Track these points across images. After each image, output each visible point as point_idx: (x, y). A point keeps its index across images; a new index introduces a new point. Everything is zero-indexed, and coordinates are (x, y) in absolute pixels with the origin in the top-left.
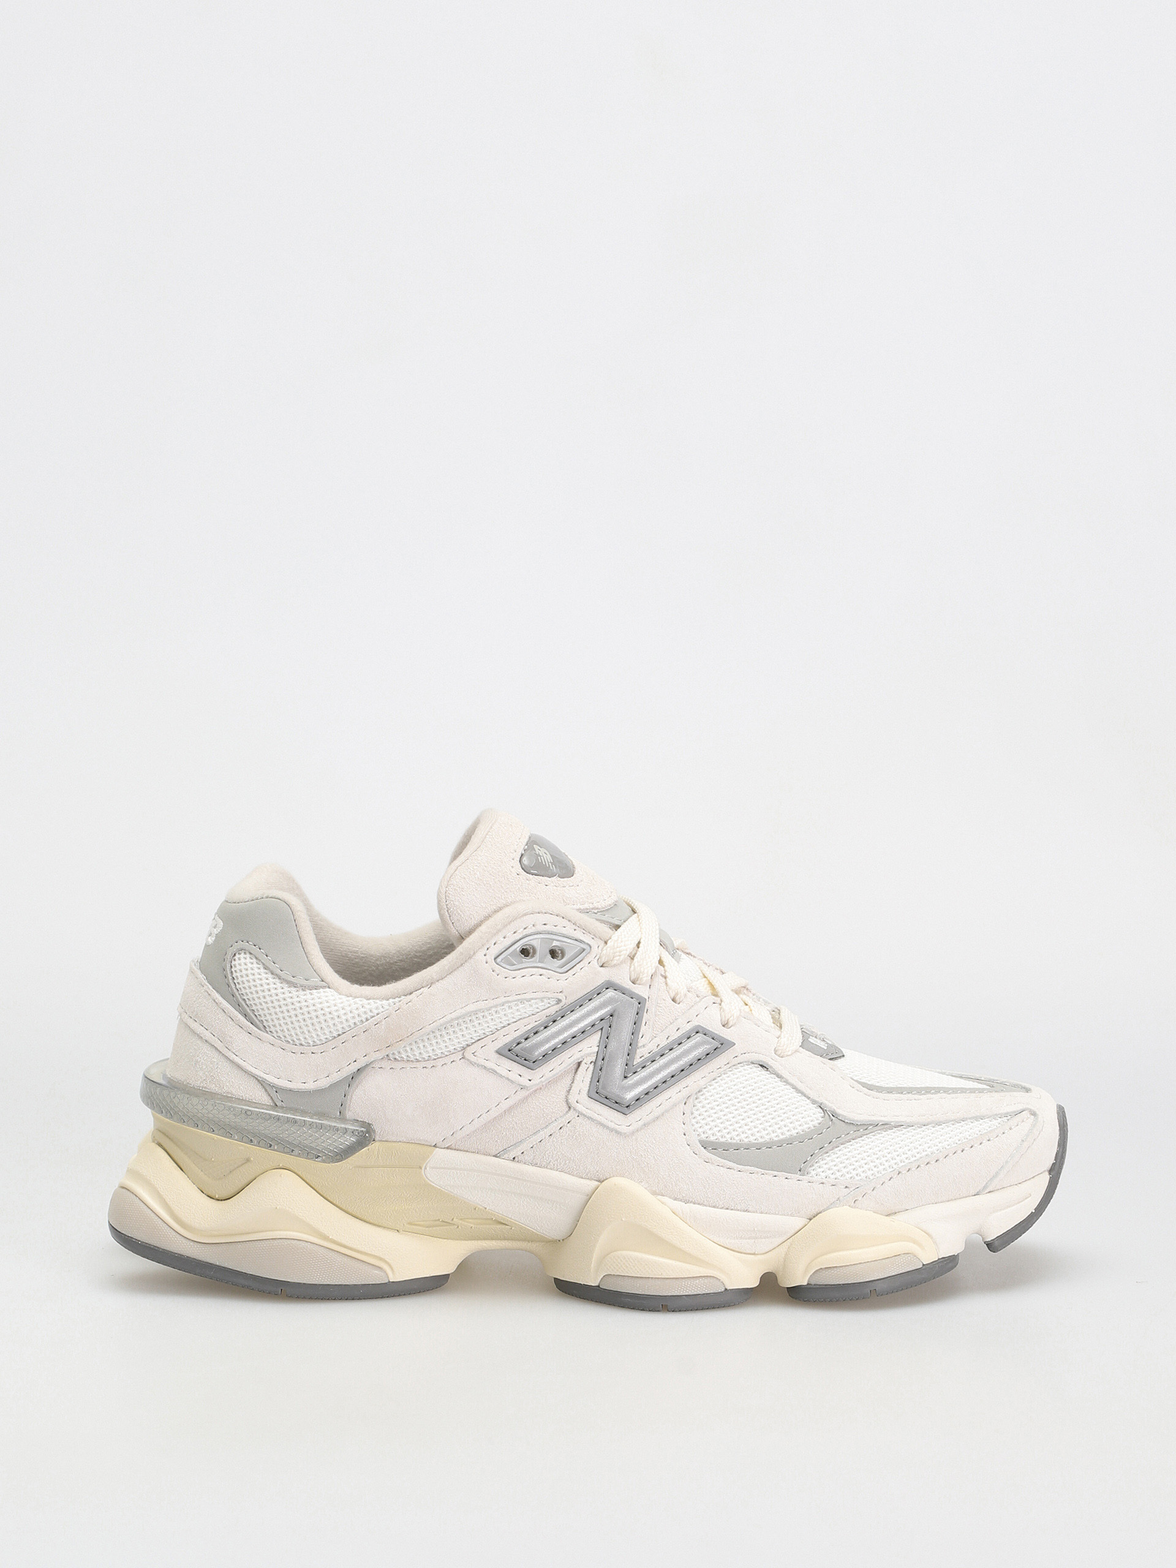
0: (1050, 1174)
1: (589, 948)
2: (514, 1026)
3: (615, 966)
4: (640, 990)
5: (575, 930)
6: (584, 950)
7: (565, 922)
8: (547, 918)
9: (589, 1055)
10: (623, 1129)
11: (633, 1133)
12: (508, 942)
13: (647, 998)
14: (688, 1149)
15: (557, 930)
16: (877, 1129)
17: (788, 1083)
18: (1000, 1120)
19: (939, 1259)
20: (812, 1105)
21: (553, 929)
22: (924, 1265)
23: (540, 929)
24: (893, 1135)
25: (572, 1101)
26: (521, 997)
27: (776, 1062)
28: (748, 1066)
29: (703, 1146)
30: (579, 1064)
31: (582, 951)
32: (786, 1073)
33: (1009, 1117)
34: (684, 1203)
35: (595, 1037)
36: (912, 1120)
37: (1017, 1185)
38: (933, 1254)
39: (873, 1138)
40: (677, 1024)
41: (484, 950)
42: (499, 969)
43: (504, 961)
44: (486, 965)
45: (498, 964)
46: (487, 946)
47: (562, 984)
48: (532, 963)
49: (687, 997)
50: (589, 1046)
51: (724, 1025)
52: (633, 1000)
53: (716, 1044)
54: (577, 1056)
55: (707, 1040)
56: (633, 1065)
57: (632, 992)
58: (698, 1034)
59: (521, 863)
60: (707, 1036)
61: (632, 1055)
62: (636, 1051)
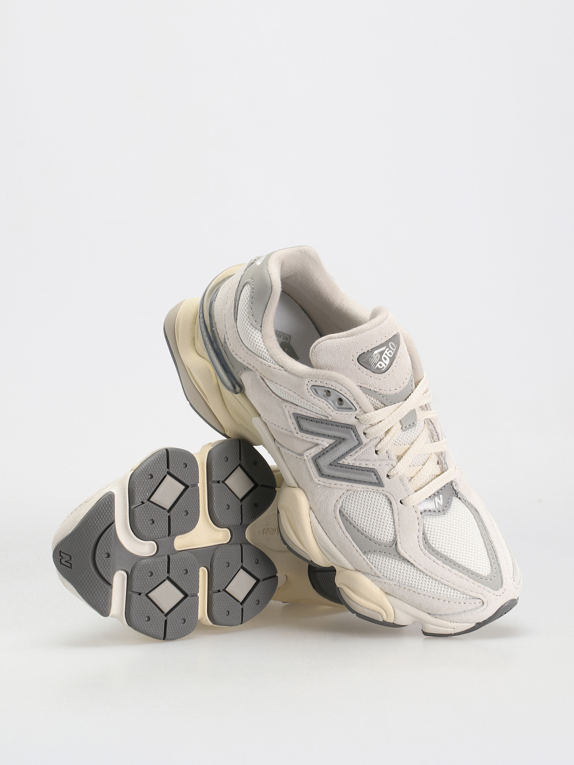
0: (476, 625)
1: (355, 409)
3: (361, 423)
4: (364, 438)
7: (350, 394)
9: (323, 445)
10: (316, 480)
11: (317, 484)
12: (321, 384)
13: (364, 444)
14: (334, 507)
15: (346, 395)
16: (408, 563)
17: (393, 516)
18: (465, 596)
19: (393, 623)
20: (393, 533)
21: (344, 394)
22: (384, 621)
23: (338, 390)
24: (412, 570)
25: (305, 455)
26: (313, 406)
27: (396, 505)
28: (384, 497)
29: (340, 511)
30: (317, 445)
31: (351, 409)
32: (395, 512)
33: (471, 598)
34: (318, 522)
35: (331, 441)
36: (425, 571)
37: (450, 622)
38: (391, 620)
39: (403, 565)
40: (368, 462)
41: (310, 380)
42: (310, 391)
43: (315, 389)
44: (306, 386)
45: (311, 389)
46: (312, 379)
47: (333, 413)
48: (326, 399)
49: (383, 455)
50: (327, 442)
51: (388, 476)
52: (358, 441)
53: (377, 481)
54: (319, 442)
55: (375, 478)
56: (337, 463)
57: (359, 437)
58: (372, 472)
59: (359, 356)
60: (376, 476)
61: (340, 459)
62: (343, 459)
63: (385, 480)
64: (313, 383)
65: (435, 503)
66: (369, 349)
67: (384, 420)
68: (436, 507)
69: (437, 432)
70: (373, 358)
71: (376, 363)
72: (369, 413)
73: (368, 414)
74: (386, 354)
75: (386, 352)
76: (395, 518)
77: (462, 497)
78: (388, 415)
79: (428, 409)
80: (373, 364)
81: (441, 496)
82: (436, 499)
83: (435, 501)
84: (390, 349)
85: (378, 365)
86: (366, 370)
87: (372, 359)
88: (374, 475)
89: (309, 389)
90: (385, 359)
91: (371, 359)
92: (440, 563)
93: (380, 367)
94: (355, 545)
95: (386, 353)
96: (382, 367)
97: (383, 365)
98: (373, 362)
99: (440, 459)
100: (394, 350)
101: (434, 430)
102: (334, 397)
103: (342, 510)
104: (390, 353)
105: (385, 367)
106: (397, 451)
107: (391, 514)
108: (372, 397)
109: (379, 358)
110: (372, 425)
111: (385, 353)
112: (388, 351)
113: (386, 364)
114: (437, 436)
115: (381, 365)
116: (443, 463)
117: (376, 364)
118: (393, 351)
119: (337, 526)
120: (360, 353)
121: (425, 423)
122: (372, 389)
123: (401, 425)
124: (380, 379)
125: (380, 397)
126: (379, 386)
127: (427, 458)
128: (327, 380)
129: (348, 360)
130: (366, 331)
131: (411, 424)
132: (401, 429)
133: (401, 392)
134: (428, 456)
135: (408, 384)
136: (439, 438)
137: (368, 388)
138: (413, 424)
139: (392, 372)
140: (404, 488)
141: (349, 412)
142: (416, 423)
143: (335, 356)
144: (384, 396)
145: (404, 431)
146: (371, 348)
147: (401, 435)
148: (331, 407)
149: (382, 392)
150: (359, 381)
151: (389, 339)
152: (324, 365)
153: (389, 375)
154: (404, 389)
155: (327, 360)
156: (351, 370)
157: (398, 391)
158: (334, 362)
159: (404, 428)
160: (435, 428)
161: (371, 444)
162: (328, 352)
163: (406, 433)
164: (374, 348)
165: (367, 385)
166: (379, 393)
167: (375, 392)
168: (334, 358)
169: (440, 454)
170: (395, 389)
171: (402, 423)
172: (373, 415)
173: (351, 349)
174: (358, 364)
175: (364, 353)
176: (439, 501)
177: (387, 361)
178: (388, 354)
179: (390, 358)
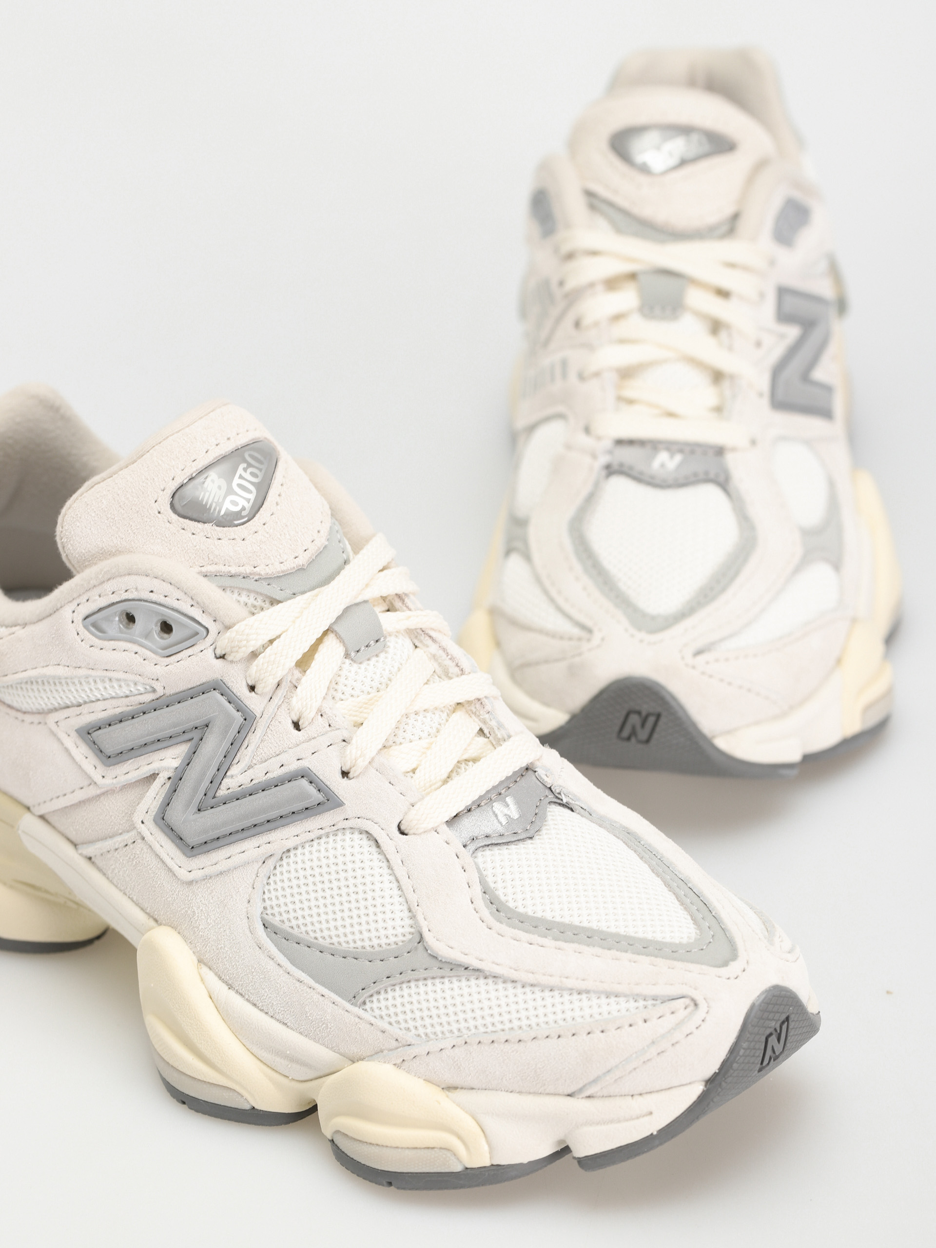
0: (706, 1086)
1: (205, 633)
2: (101, 705)
3: (232, 662)
4: (253, 702)
5: (192, 606)
6: (197, 634)
7: (178, 594)
8: (156, 584)
9: (166, 769)
10: (183, 874)
11: (190, 883)
12: (103, 602)
13: (258, 716)
14: (246, 920)
15: (167, 601)
16: (467, 972)
17: (393, 874)
18: (641, 1003)
19: (492, 1165)
20: (406, 914)
21: (162, 599)
22: (467, 1168)
23: (146, 595)
24: (483, 988)
25: (137, 819)
26: (109, 674)
27: (391, 841)
28: (356, 836)
29: (264, 925)
30: (154, 776)
31: (194, 634)
32: (395, 860)
33: (658, 1002)
34: (227, 988)
35: (182, 750)
36: (514, 975)
37: (632, 1096)
38: (481, 1159)
39: (456, 984)
40: (283, 758)
41: (73, 606)
42: (85, 633)
43: (94, 625)
44: (71, 625)
45: (85, 627)
46: (78, 601)
47: (159, 670)
48: (129, 636)
49: (314, 724)
50: (173, 757)
51: (345, 774)
52: (240, 713)
53: (321, 798)
54: (155, 766)
55: (312, 790)
56: (214, 797)
57: (242, 702)
58: (302, 778)
59: (173, 497)
60: (313, 784)
61: (216, 784)
62: (222, 780)
63: (339, 786)
64: (85, 609)
65: (496, 816)
66: (192, 470)
67: (284, 632)
68: (501, 824)
69: (452, 659)
71: (221, 500)
72: (238, 626)
73: (236, 628)
74: (241, 477)
75: (240, 471)
76: (398, 875)
77: (573, 802)
78: (291, 619)
79: (412, 609)
80: (214, 504)
81: (509, 800)
82: (497, 806)
83: (494, 812)
84: (250, 465)
85: (227, 504)
86: (200, 525)
87: (207, 494)
88: (308, 784)
89: (81, 629)
91: (202, 494)
92: (548, 942)
93: (232, 508)
94: (325, 991)
98: (213, 501)
99: (485, 722)
100: (263, 466)
101: (444, 654)
102: (146, 623)
103: (269, 918)
104: (254, 475)
105: (248, 506)
107: (386, 871)
110: (254, 655)
111: (237, 476)
112: (245, 470)
113: (248, 500)
114: (456, 665)
115: (235, 503)
116: (496, 729)
117: (220, 504)
118: (260, 470)
119: (271, 965)
120: (174, 489)
121: (416, 647)
122: (233, 570)
123: (342, 645)
124: (243, 540)
125: (263, 587)
126: (250, 557)
127: (443, 720)
128: (111, 583)
129: (147, 517)
130: (171, 435)
131: (372, 643)
132: (345, 658)
133: (311, 562)
134: (444, 716)
135: (327, 543)
136: (463, 670)
137: (224, 572)
138: (378, 643)
139: (271, 515)
140: (396, 790)
141: (193, 645)
142: (382, 639)
143: (112, 518)
144: (270, 579)
145: (355, 662)
146: (195, 469)
147: (350, 672)
148: (148, 653)
149: (262, 570)
150: (193, 561)
151: (240, 445)
152: (96, 557)
153: (264, 524)
154: (319, 554)
155: (99, 539)
156: (163, 538)
157: (303, 560)
158: (117, 536)
159: (353, 654)
160: (444, 650)
161: (275, 707)
162: (93, 515)
163: (363, 666)
164: (204, 468)
165: (216, 564)
166: (257, 577)
167: (244, 578)
168: (111, 524)
169: (478, 705)
170: (294, 556)
171: (343, 642)
172: (252, 626)
173: (145, 485)
174: (175, 517)
175: (182, 485)
176: (506, 811)
177: (250, 492)
178: (247, 476)
179: (258, 486)
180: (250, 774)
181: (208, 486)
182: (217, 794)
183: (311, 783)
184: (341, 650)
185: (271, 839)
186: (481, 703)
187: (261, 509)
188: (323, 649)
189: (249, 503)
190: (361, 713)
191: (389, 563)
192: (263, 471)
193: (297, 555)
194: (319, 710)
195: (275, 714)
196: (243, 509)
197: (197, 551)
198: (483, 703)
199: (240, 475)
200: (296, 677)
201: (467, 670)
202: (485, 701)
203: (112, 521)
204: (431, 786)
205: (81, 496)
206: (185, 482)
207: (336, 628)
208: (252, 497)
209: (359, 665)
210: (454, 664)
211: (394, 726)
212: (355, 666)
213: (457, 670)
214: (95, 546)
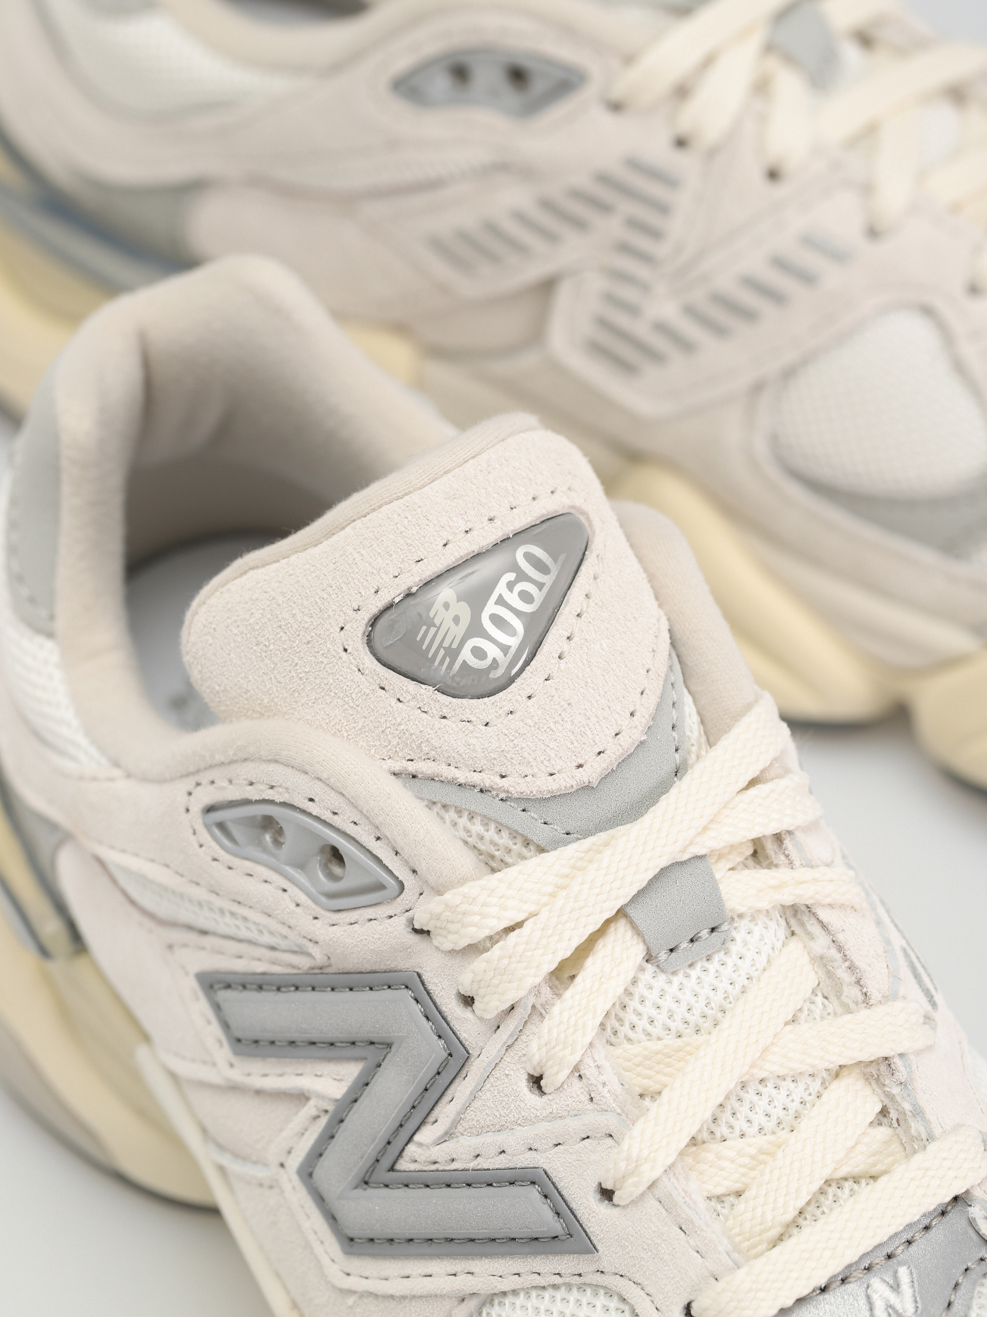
1: (397, 890)
3: (438, 946)
4: (466, 1025)
5: (378, 838)
6: (384, 886)
7: (355, 815)
8: (317, 790)
9: (323, 1094)
10: (335, 1274)
11: (347, 1294)
12: (235, 793)
13: (474, 1054)
15: (336, 821)
21: (327, 816)
31: (380, 887)
40: (502, 1139)
41: (188, 784)
42: (205, 836)
43: (221, 826)
44: (185, 815)
45: (207, 826)
46: (198, 778)
47: (320, 930)
48: (273, 860)
49: (564, 1091)
50: (335, 1077)
51: (607, 1194)
52: (441, 1043)
53: (557, 1227)
54: (306, 1082)
55: (546, 1210)
56: (392, 1169)
57: (448, 1024)
58: (532, 1186)
59: (373, 625)
60: (549, 1201)
61: (394, 1150)
62: (406, 1145)
63: (594, 1213)
64: (206, 796)
66: (412, 579)
67: (533, 915)
69: (852, 968)
70: (437, 621)
71: (454, 646)
72: (453, 891)
73: (448, 896)
74: (501, 601)
75: (501, 588)
78: (550, 889)
79: (797, 863)
80: (442, 652)
81: (901, 1272)
82: (879, 1287)
83: (868, 1298)
84: (522, 576)
85: (466, 654)
86: (411, 686)
87: (433, 630)
88: (538, 1196)
89: (200, 828)
90: (497, 620)
91: (424, 628)
93: (474, 662)
95: (500, 596)
96: (488, 661)
97: (493, 652)
98: (440, 646)
99: (891, 1097)
100: (548, 580)
101: (838, 956)
102: (297, 841)
104: (526, 597)
105: (504, 661)
106: (639, 1069)
108: (478, 820)
109: (465, 620)
110: (474, 949)
111: (494, 597)
112: (510, 586)
114: (858, 982)
115: (479, 653)
116: (910, 1115)
117: (453, 653)
118: (540, 586)
120: (375, 610)
121: (793, 933)
122: (462, 776)
123: (640, 940)
124: (487, 725)
125: (513, 816)
126: (495, 759)
127: (810, 1095)
128: (250, 765)
129: (323, 654)
130: (386, 503)
131: (705, 933)
132: (647, 961)
133: (608, 776)
134: (816, 1086)
135: (644, 738)
136: (868, 994)
137: (446, 778)
138: (714, 934)
139: (546, 680)
140: (689, 1244)
141: (378, 904)
142: (725, 927)
143: (265, 645)
144: (525, 803)
145: (662, 971)
146: (417, 579)
147: (651, 988)
148: (302, 898)
149: (515, 785)
150: (394, 750)
151: (512, 531)
152: (237, 703)
153: (529, 697)
154: (624, 762)
155: (243, 675)
156: (346, 699)
157: (592, 772)
158: (272, 676)
159: (663, 956)
160: (840, 949)
161: (502, 1046)
162: (235, 631)
163: (676, 980)
164: (436, 575)
165: (434, 761)
166: (503, 795)
167: (481, 791)
168: (264, 654)
169: (883, 1068)
170: (576, 764)
171: (643, 937)
172: (474, 898)
173: (325, 596)
174: (369, 662)
175: (392, 606)
176: (893, 1299)
177: (512, 632)
178: (513, 599)
179: (529, 620)
180: (449, 1148)
181: (435, 615)
182: (398, 1167)
183: (546, 1197)
184: (638, 951)
185: (473, 1270)
186: (889, 1065)
187: (528, 668)
188: (603, 948)
189: (505, 655)
190: (658, 1072)
191: (763, 771)
192: (546, 589)
193: (581, 761)
194: (576, 1068)
195: (502, 1058)
196: (495, 664)
197: (402, 734)
198: (892, 1066)
199: (500, 595)
200: (543, 999)
201: (875, 995)
202: (898, 1062)
203: (265, 649)
204: (761, 1233)
205: (223, 586)
206: (397, 600)
207: (631, 911)
208: (513, 642)
209: (671, 977)
210: (854, 979)
211: (708, 1115)
212: (662, 977)
213: (855, 992)
214: (236, 684)
